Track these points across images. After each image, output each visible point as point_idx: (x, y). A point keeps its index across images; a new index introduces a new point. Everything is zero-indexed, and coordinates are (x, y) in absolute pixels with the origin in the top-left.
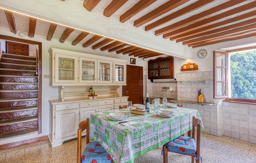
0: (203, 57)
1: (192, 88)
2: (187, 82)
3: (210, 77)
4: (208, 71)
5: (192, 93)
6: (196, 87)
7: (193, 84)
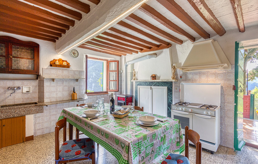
0: (75, 56)
1: (64, 87)
2: (57, 80)
3: (80, 76)
4: (78, 71)
5: (64, 92)
6: (68, 85)
7: (65, 82)
